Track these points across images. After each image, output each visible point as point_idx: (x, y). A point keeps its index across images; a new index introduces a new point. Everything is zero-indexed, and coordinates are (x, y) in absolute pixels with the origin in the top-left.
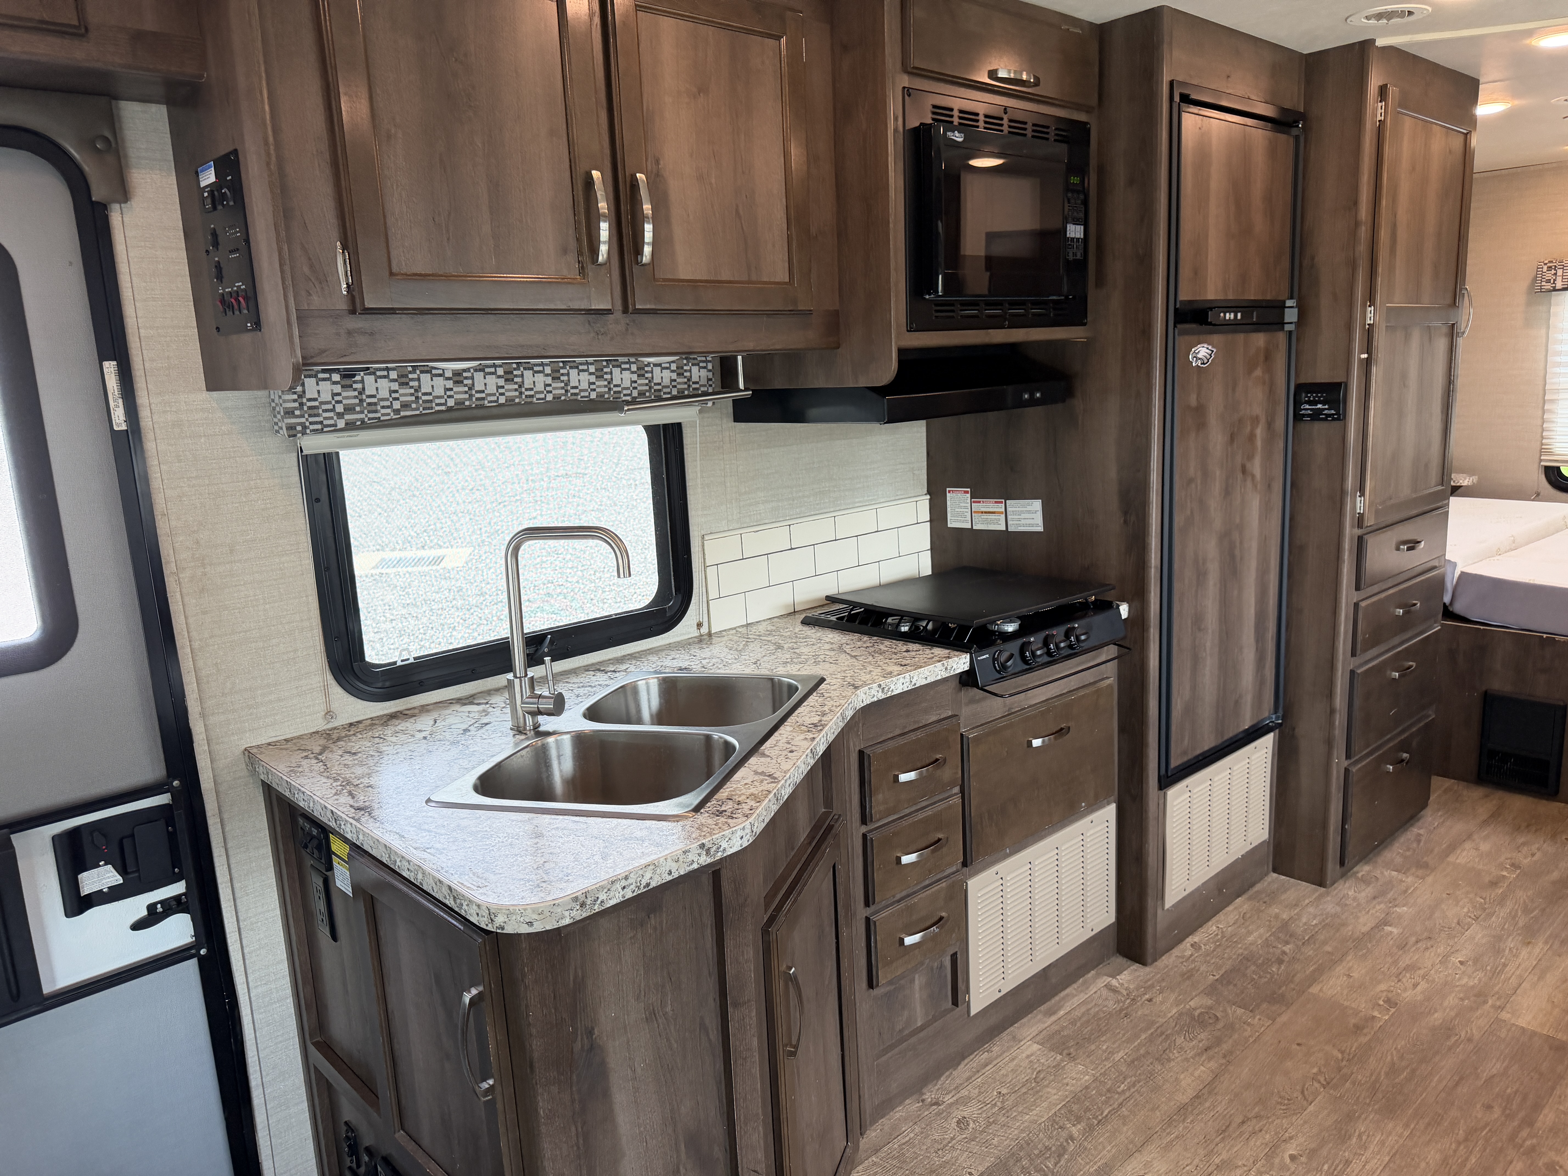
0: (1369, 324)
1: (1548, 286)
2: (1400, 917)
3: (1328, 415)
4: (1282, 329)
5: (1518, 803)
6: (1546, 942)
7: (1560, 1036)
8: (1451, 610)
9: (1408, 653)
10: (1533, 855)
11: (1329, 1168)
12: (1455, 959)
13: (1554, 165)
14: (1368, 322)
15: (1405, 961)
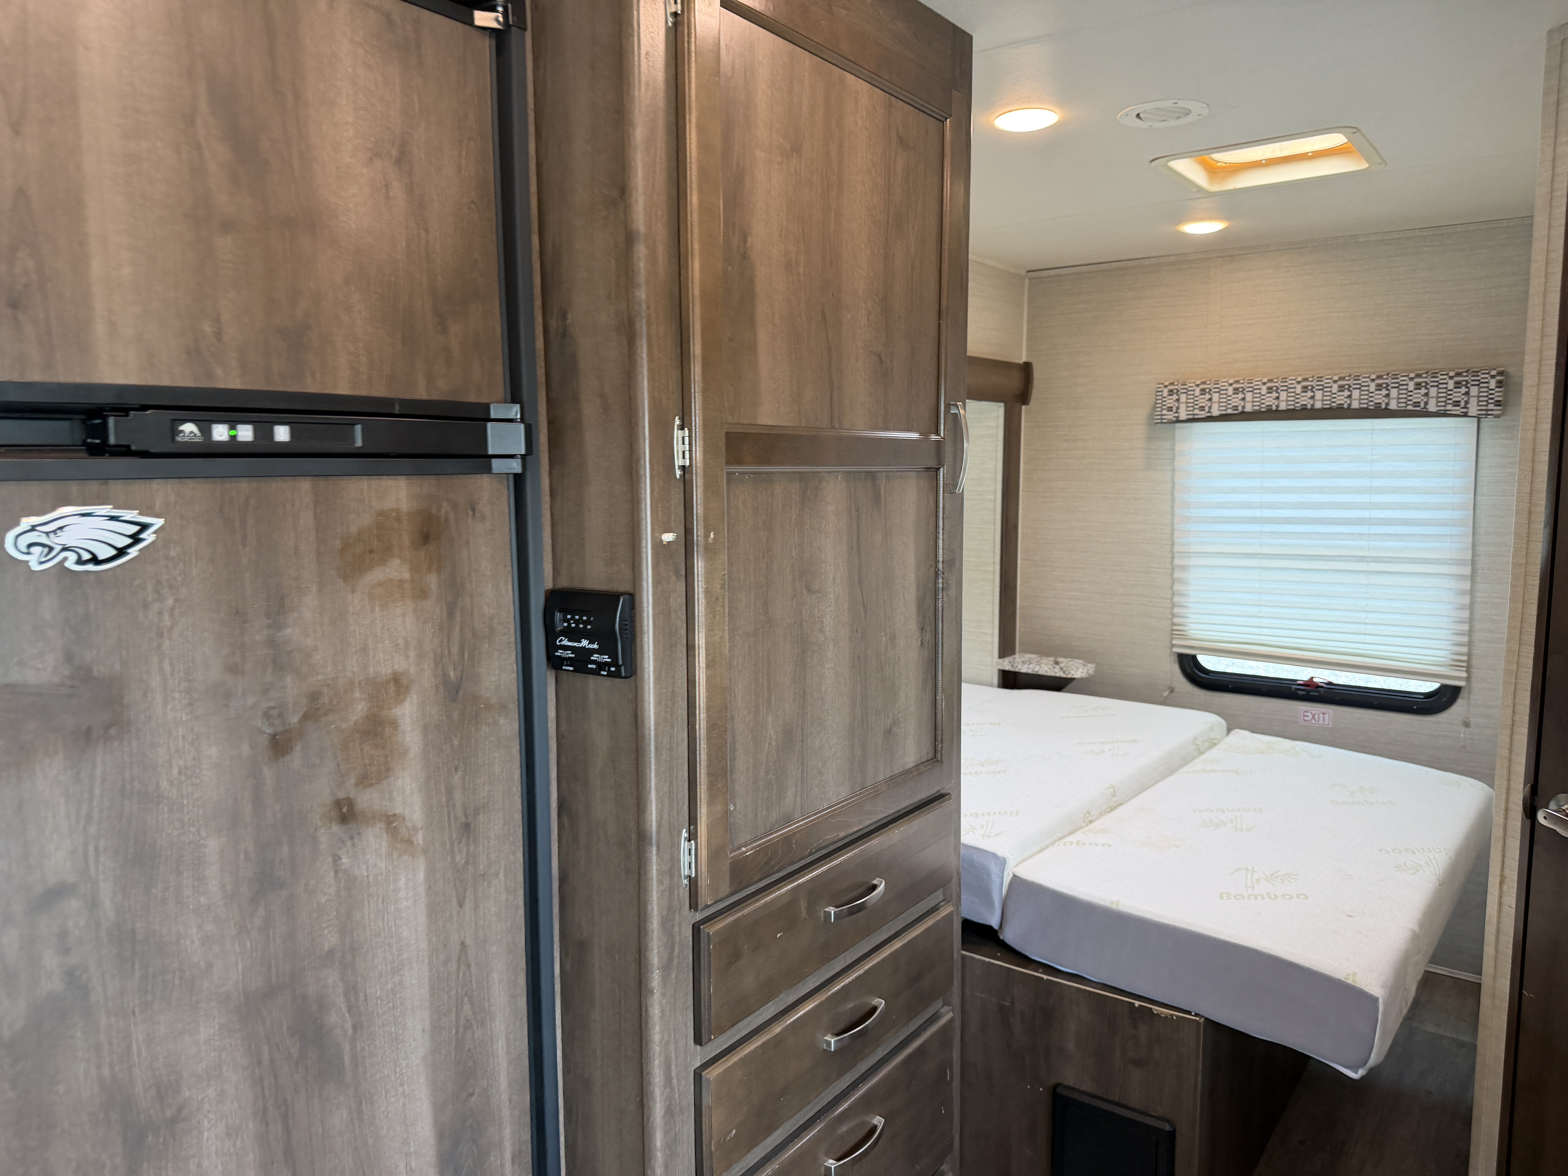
0: (683, 468)
1: (1171, 416)
3: (601, 666)
4: (488, 470)
8: (1001, 937)
9: (867, 1104)
13: (1173, 259)
14: (679, 462)
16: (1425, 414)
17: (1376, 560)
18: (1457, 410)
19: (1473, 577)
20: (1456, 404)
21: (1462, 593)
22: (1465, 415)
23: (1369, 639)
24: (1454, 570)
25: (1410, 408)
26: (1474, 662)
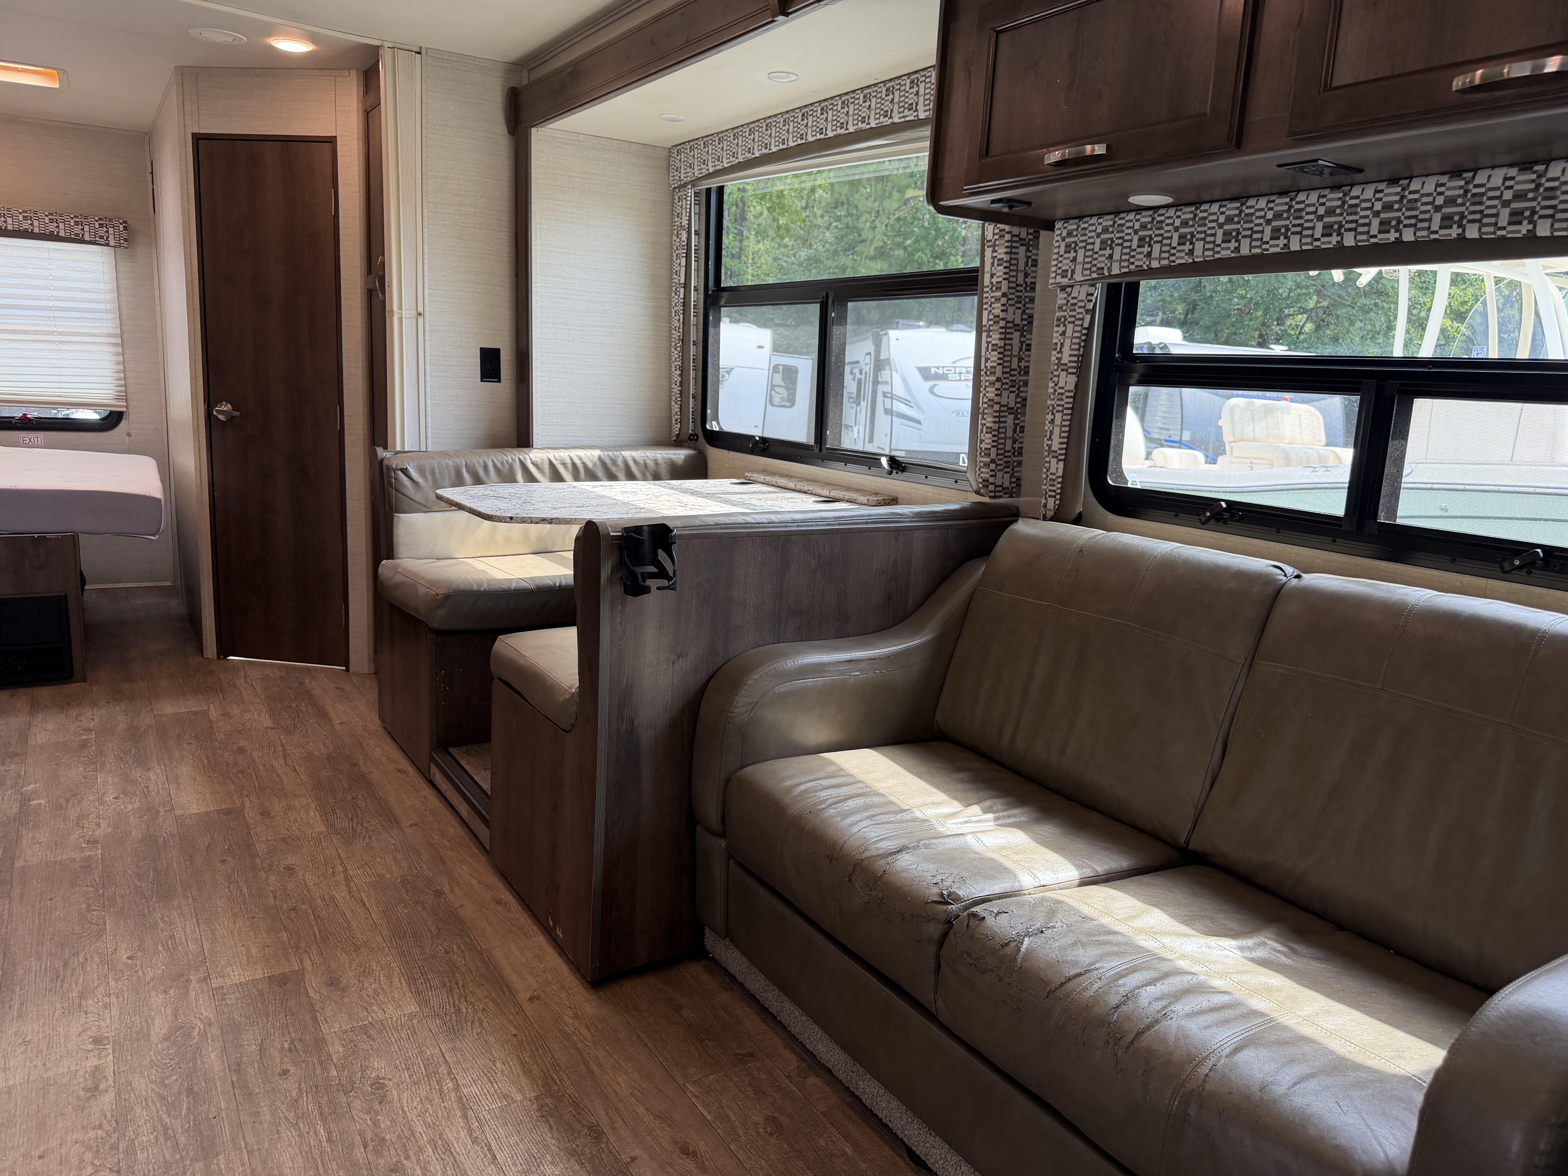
2: (34, 792)
5: (44, 692)
6: (159, 764)
7: (223, 807)
10: (93, 719)
11: (163, 947)
12: (109, 797)
15: (73, 814)
16: (82, 241)
17: (60, 334)
18: (102, 241)
19: (122, 345)
20: (102, 237)
21: (117, 354)
22: (108, 245)
23: (63, 385)
24: (112, 340)
25: (73, 236)
26: (129, 397)
